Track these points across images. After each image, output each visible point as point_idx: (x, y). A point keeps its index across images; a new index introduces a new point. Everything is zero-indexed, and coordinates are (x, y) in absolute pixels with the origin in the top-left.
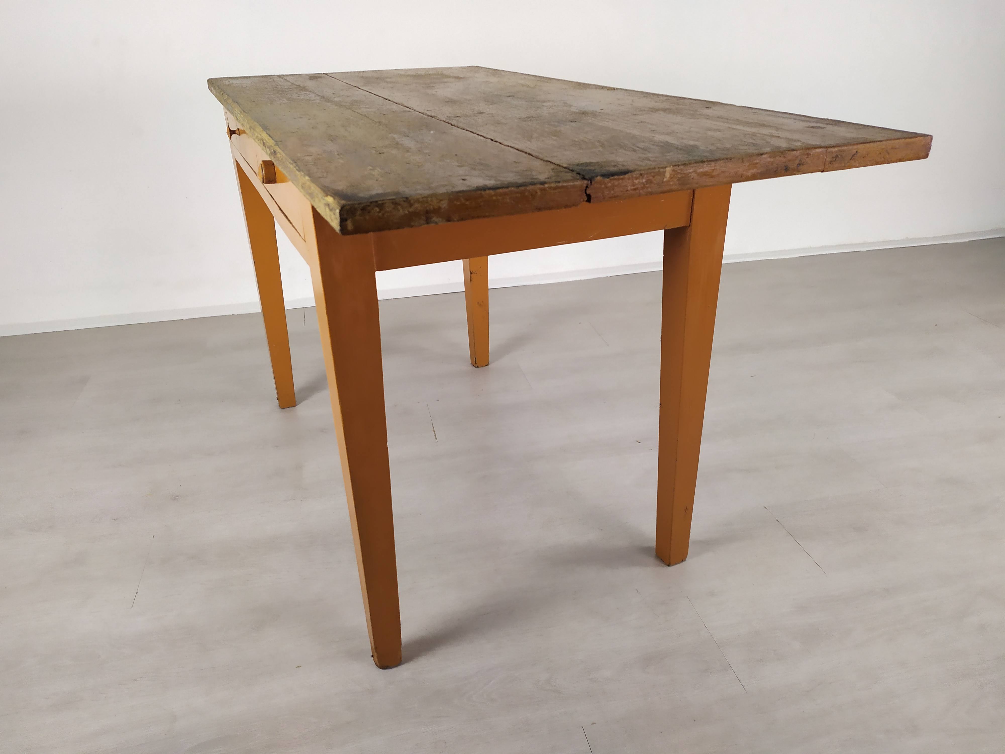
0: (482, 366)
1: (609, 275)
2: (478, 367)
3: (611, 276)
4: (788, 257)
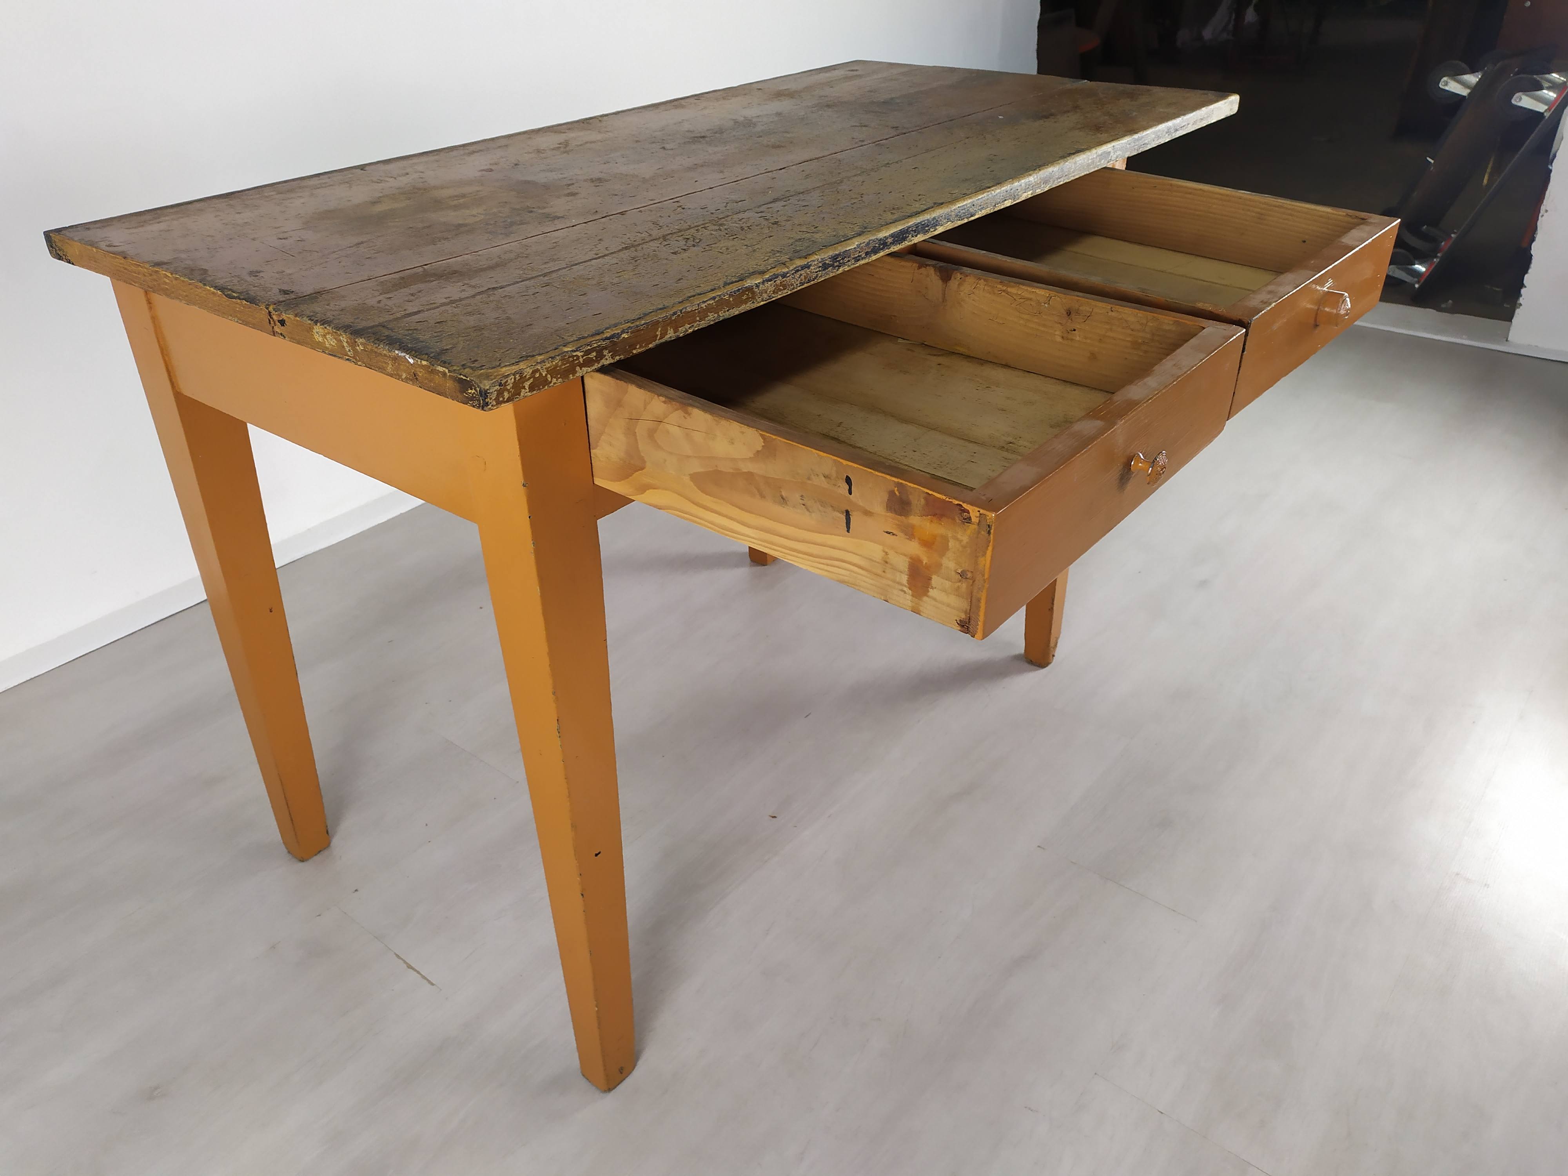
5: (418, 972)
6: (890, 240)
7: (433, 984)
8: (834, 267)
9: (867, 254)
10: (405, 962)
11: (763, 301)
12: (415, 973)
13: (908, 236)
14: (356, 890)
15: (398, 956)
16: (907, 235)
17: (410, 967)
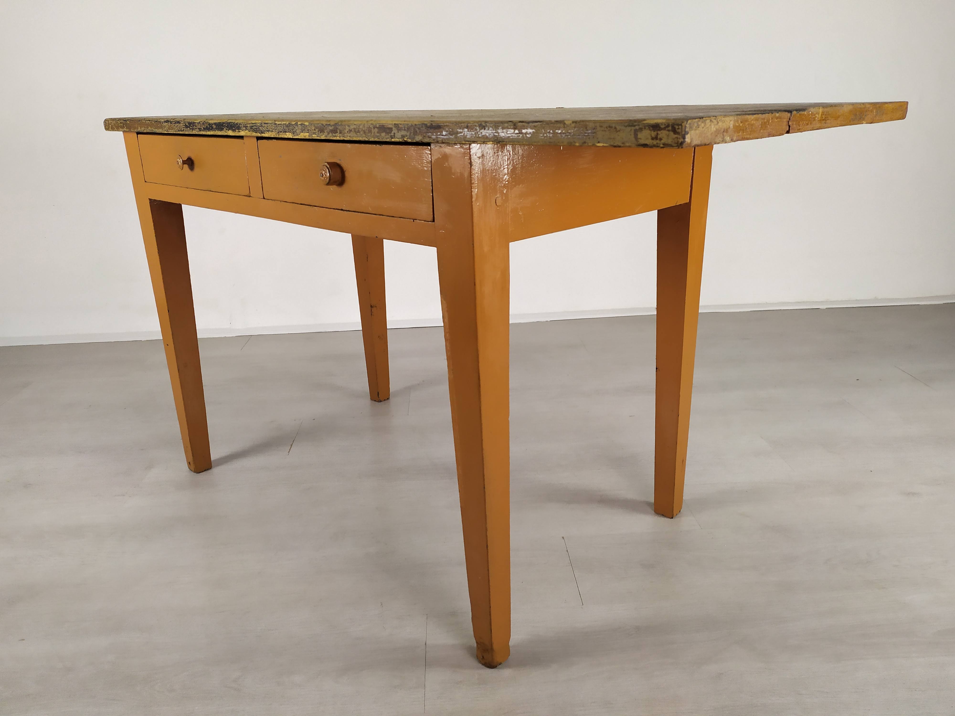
0: (385, 400)
1: (549, 319)
2: (381, 401)
3: (550, 321)
4: (738, 311)
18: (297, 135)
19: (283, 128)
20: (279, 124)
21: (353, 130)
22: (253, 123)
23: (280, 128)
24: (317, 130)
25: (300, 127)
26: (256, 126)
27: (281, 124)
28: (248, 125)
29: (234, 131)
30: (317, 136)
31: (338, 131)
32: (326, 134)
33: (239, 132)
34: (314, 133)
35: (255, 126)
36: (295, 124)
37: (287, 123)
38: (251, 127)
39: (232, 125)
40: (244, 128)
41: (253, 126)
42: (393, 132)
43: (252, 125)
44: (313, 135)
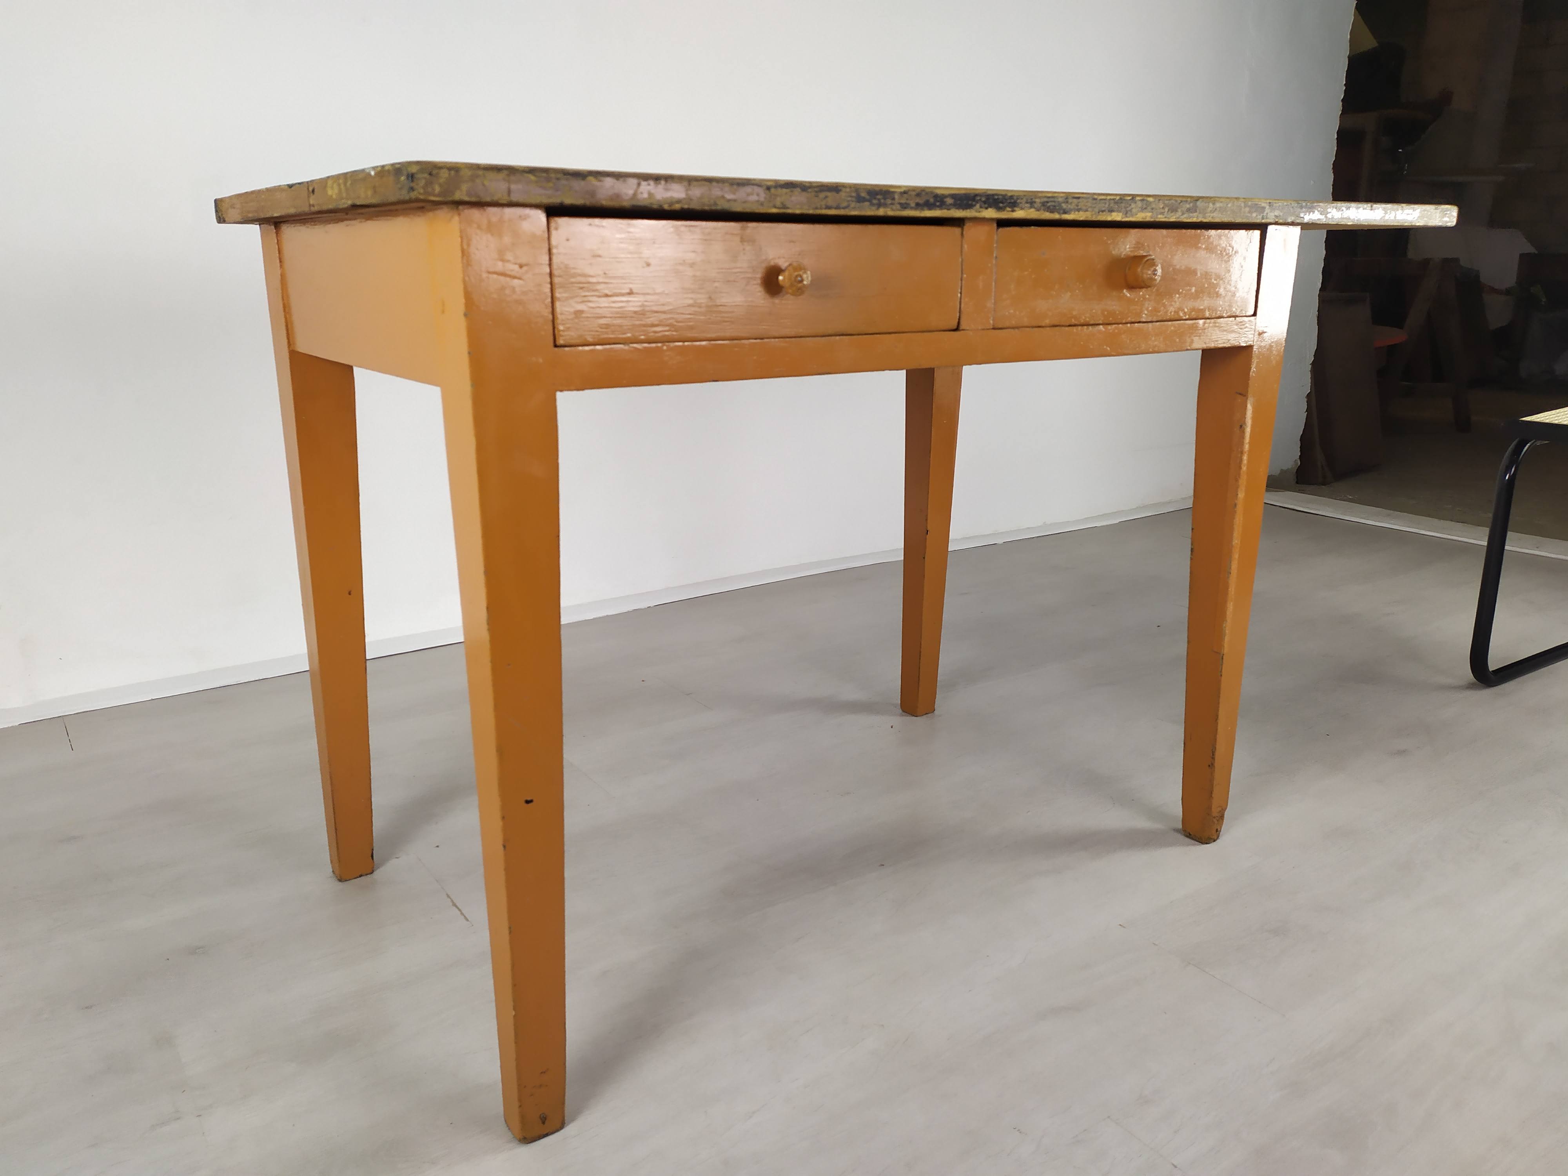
5: (460, 910)
6: (949, 201)
7: (467, 920)
8: (872, 204)
9: (918, 205)
10: (452, 901)
11: (775, 207)
12: (457, 910)
13: (975, 205)
14: (438, 846)
15: (448, 896)
16: (974, 203)
17: (455, 905)
18: (1132, 216)
19: (1109, 205)
20: (1101, 200)
21: (1218, 209)
22: (1049, 197)
23: (1102, 206)
24: (1166, 210)
25: (1139, 204)
26: (1054, 202)
27: (1104, 200)
28: (1038, 200)
29: (999, 209)
30: (1165, 217)
31: (1198, 211)
32: (1179, 213)
33: (1013, 211)
34: (1162, 213)
35: (1051, 201)
36: (1130, 200)
37: (1118, 198)
38: (1044, 204)
39: (998, 199)
40: (1028, 205)
41: (1048, 202)
42: (1266, 212)
43: (1046, 200)
44: (1159, 216)
